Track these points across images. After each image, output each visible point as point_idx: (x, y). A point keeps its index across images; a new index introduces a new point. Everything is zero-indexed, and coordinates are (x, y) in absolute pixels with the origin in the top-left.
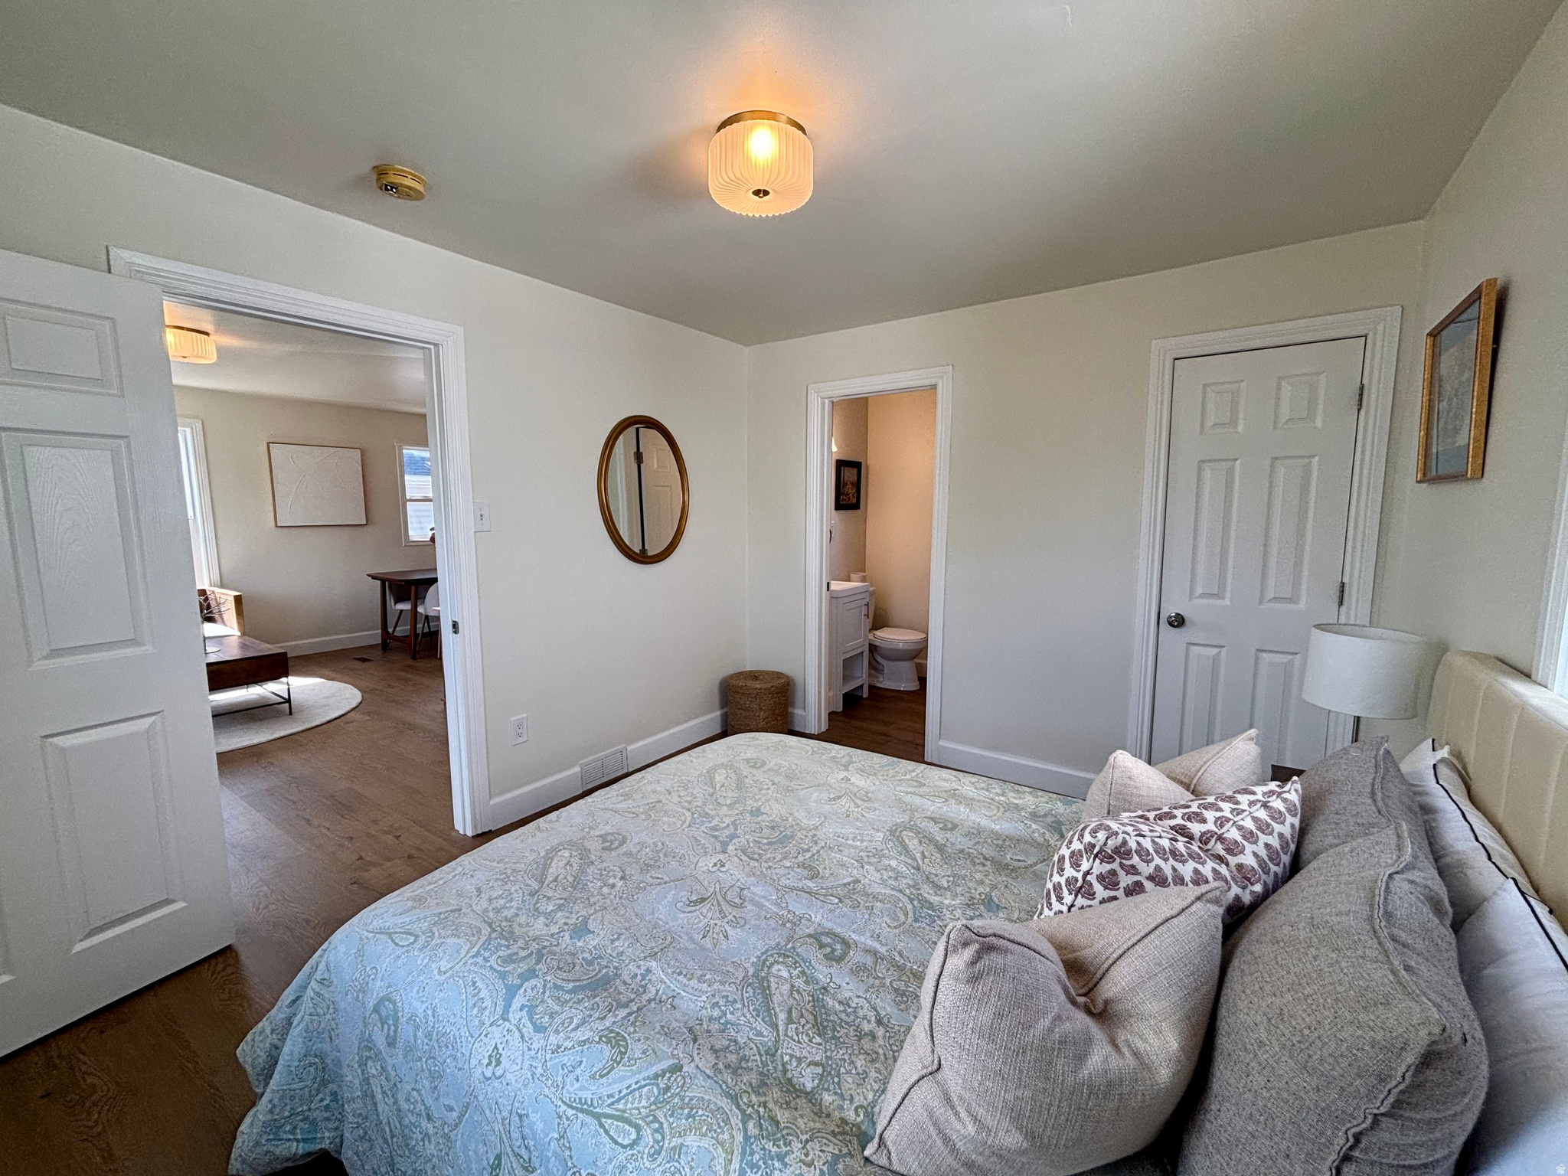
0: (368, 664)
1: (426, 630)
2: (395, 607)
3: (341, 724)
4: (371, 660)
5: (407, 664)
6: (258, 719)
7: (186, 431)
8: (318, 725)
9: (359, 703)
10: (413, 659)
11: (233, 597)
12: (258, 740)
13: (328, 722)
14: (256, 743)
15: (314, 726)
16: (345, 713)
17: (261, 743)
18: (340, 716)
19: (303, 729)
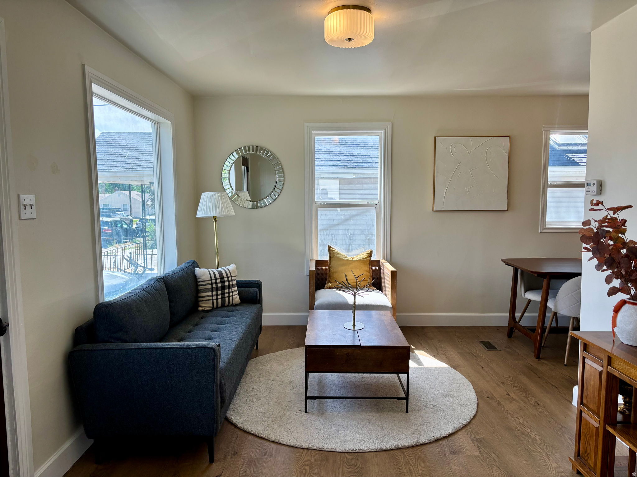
0: (492, 352)
1: (554, 325)
2: (525, 296)
3: (447, 451)
4: (496, 349)
5: (530, 365)
6: (380, 410)
7: (382, 133)
8: (425, 443)
9: (473, 417)
10: (537, 358)
11: (390, 271)
12: (367, 444)
13: (436, 440)
14: (365, 450)
15: (421, 443)
16: (455, 431)
17: (368, 451)
18: (449, 433)
19: (409, 444)
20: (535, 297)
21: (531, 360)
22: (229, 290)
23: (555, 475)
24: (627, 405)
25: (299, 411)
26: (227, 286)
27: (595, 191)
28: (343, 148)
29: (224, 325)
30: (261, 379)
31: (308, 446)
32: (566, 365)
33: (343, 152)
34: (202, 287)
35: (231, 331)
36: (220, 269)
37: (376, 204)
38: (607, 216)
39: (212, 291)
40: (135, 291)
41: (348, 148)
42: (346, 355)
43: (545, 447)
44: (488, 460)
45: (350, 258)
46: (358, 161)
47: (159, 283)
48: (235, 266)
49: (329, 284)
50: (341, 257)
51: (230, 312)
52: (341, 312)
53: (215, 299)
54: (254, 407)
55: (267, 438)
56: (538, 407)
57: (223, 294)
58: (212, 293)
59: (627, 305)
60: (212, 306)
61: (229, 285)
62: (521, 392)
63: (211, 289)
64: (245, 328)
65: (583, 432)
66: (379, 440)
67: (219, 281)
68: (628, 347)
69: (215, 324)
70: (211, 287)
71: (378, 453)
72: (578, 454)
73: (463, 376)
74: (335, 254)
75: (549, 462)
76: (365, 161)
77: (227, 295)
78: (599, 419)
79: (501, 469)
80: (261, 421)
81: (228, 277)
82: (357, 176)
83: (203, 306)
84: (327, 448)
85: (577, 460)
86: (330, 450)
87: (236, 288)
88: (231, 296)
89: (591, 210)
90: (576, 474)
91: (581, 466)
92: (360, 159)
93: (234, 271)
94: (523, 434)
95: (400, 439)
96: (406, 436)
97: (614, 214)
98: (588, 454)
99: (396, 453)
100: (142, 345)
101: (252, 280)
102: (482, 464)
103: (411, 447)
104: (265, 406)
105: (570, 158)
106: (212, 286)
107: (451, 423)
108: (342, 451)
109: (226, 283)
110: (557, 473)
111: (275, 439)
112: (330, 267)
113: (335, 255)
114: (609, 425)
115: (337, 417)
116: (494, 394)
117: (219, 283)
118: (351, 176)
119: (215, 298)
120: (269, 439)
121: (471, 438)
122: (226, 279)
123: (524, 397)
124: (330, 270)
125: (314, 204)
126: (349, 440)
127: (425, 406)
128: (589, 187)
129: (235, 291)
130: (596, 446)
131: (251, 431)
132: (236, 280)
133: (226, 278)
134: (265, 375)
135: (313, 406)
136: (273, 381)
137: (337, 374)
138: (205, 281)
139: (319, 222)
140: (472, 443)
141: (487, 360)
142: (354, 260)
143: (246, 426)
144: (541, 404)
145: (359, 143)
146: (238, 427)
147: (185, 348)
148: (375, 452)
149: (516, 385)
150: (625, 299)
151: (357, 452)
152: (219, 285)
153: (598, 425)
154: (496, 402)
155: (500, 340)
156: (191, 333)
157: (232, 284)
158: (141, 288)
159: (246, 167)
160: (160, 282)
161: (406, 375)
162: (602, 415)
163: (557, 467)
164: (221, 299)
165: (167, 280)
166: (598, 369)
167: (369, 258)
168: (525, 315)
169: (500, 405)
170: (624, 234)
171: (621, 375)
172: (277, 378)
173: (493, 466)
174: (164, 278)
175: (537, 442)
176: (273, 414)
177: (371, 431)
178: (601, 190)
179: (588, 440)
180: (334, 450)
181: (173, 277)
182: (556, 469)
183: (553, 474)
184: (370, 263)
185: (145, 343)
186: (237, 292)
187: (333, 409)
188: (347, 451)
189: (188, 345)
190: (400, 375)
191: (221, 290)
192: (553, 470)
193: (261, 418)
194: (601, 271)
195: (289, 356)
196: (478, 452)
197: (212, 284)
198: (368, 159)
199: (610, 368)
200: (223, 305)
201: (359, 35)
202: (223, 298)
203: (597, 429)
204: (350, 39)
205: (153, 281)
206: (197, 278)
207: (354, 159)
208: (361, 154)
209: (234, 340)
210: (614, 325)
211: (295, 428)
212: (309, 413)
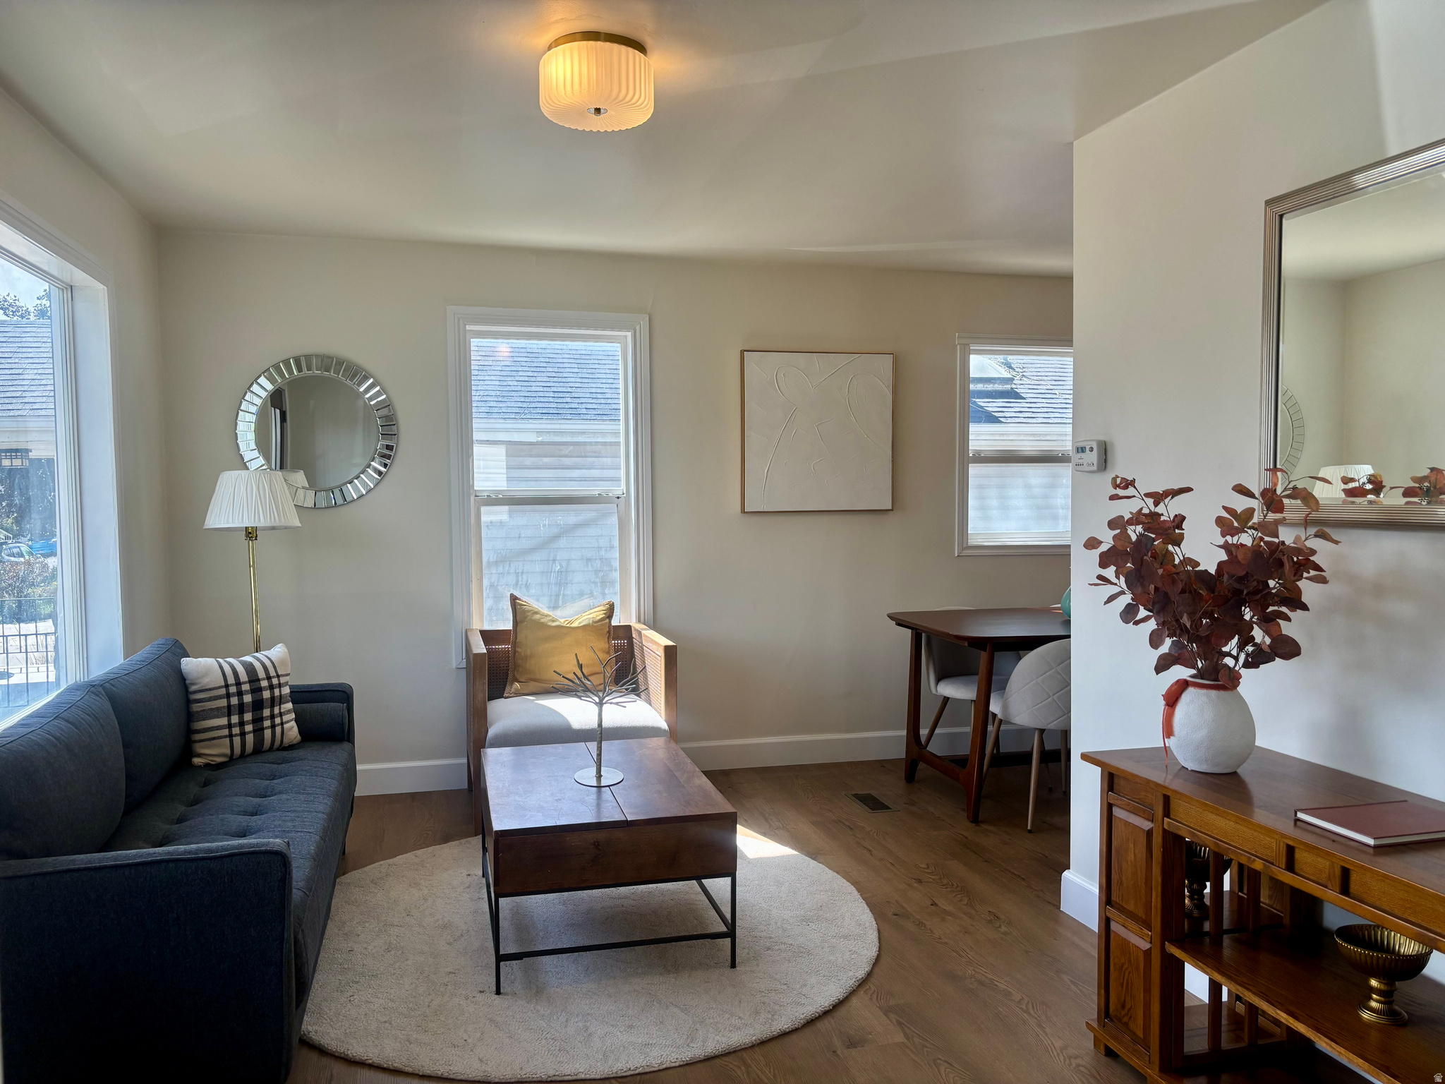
0: (881, 815)
2: (937, 691)
3: (837, 1043)
4: (888, 808)
5: (962, 836)
6: (674, 968)
7: (626, 337)
8: (787, 1030)
9: (874, 961)
10: (972, 822)
11: (663, 648)
12: (659, 1052)
13: (808, 1023)
14: (656, 1066)
15: (778, 1033)
16: (845, 995)
17: (664, 1066)
18: (834, 1003)
19: (754, 1038)
20: (959, 691)
21: (964, 827)
22: (272, 711)
23: (1065, 1063)
24: (1196, 897)
25: (481, 992)
26: (267, 699)
27: (1095, 464)
28: (509, 373)
29: (273, 798)
30: (367, 925)
31: (519, 1076)
32: (1030, 831)
33: (510, 383)
34: (201, 706)
35: (295, 811)
36: (248, 659)
37: (618, 498)
38: (1141, 509)
39: (229, 715)
40: (35, 720)
41: (521, 374)
42: (593, 846)
43: (1030, 1006)
44: (925, 1049)
45: (562, 622)
46: (547, 405)
47: (93, 696)
48: (286, 651)
49: (514, 686)
50: (542, 620)
51: (279, 764)
52: (560, 748)
53: (236, 735)
54: (362, 998)
55: (410, 1070)
56: (998, 924)
57: (258, 720)
58: (229, 720)
59: (1191, 690)
60: (228, 751)
61: (273, 698)
62: (959, 896)
63: (226, 710)
64: (329, 801)
65: (1115, 964)
66: (685, 1037)
67: (246, 687)
68: (1197, 774)
69: (247, 795)
70: (226, 705)
71: (687, 1067)
72: (1105, 1012)
73: (836, 874)
74: (529, 614)
75: (1047, 1038)
76: (562, 405)
77: (267, 723)
78: (1151, 931)
79: (955, 1066)
80: (387, 1029)
81: (269, 678)
82: (545, 437)
83: (205, 754)
84: (567, 1074)
85: (1104, 1027)
86: (575, 1077)
87: (290, 705)
88: (278, 725)
89: (1114, 497)
90: (1104, 1059)
91: (1115, 1038)
92: (551, 400)
93: (283, 662)
94: (981, 983)
95: (731, 1029)
96: (743, 1021)
97: (1156, 504)
98: (1129, 1011)
99: (728, 1062)
100: (74, 860)
101: (329, 684)
102: (914, 1060)
103: (758, 1044)
104: (392, 991)
105: (982, 407)
106: (229, 702)
107: (833, 980)
108: (603, 1077)
109: (264, 692)
110: (1067, 1060)
111: (432, 1069)
112: (515, 644)
113: (527, 616)
114: (1171, 942)
115: (575, 996)
116: (905, 906)
117: (247, 692)
118: (532, 438)
119: (236, 730)
120: (417, 1072)
121: (880, 1008)
122: (264, 683)
123: (966, 905)
124: (515, 652)
125: (472, 498)
126: (613, 1047)
127: (768, 949)
128: (1082, 455)
129: (289, 712)
130: (1147, 990)
131: (366, 1058)
132: (289, 686)
133: (263, 679)
134: (376, 914)
135: (513, 977)
136: (400, 928)
137: (557, 894)
138: (207, 690)
139: (485, 545)
140: (884, 1016)
141: (875, 834)
142: (573, 625)
143: (351, 1048)
144: (1002, 917)
145: (545, 365)
146: (329, 1052)
147: (203, 859)
148: (680, 1066)
149: (945, 881)
150: (1185, 678)
151: (638, 1074)
152: (248, 698)
153: (1147, 946)
154: (914, 922)
155: (890, 788)
156: (188, 823)
157: (281, 695)
158: (50, 713)
159: (278, 411)
160: (97, 695)
161: (728, 880)
162: (1156, 921)
163: (1065, 1047)
164: (252, 735)
165: (114, 689)
166: (1143, 828)
167: (607, 621)
168: (937, 731)
169: (923, 928)
170: (1179, 546)
171: (1194, 833)
172: (408, 919)
173: (939, 1061)
174: (105, 685)
175: (1013, 998)
176: (416, 1007)
177: (661, 1020)
178: (1106, 461)
179: (1128, 980)
180: (583, 1076)
181: (127, 681)
182: (1064, 1051)
183: (1059, 1063)
184: (609, 632)
185: (82, 856)
186: (293, 716)
187: (561, 978)
188: (616, 1073)
189: (210, 850)
190: (707, 882)
191: (253, 711)
192: (1058, 1054)
193: (385, 1022)
194: (1133, 624)
195: (428, 865)
196: (902, 1035)
197: (228, 696)
198: (569, 400)
199: (1169, 823)
200: (258, 750)
201: (623, 102)
202: (258, 731)
203: (1148, 953)
204: (598, 111)
205: (79, 693)
206: (187, 682)
207: (537, 399)
208: (553, 389)
209: (310, 831)
210: (1168, 731)
211: (478, 1035)
212: (506, 994)
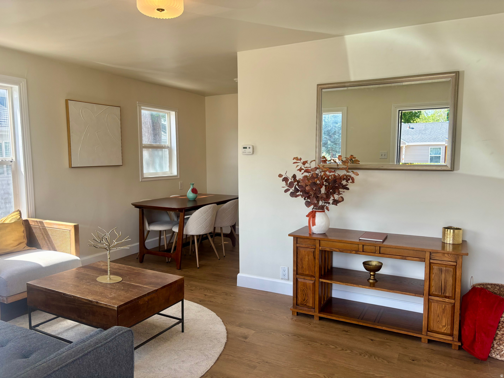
3: (241, 339)
7: (12, 87)
27: (251, 152)
32: (198, 268)
37: (11, 162)
42: (147, 302)
44: (262, 331)
45: (1, 221)
65: (301, 290)
72: (296, 304)
78: (314, 278)
79: (274, 332)
85: (296, 308)
90: (296, 316)
91: (301, 309)
94: (249, 310)
98: (306, 301)
102: (264, 335)
107: (216, 324)
114: (324, 279)
121: (237, 326)
128: (246, 149)
130: (313, 293)
140: (240, 328)
142: (8, 222)
149: (198, 288)
153: (313, 282)
154: (208, 301)
162: (317, 274)
166: (311, 251)
167: (21, 218)
169: (213, 302)
171: (331, 249)
178: (254, 151)
179: (306, 293)
184: (23, 223)
196: (252, 330)
199: (321, 248)
